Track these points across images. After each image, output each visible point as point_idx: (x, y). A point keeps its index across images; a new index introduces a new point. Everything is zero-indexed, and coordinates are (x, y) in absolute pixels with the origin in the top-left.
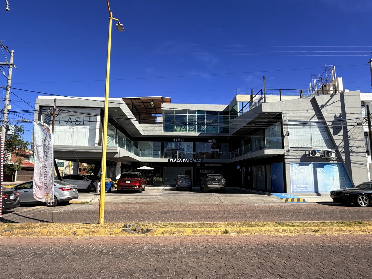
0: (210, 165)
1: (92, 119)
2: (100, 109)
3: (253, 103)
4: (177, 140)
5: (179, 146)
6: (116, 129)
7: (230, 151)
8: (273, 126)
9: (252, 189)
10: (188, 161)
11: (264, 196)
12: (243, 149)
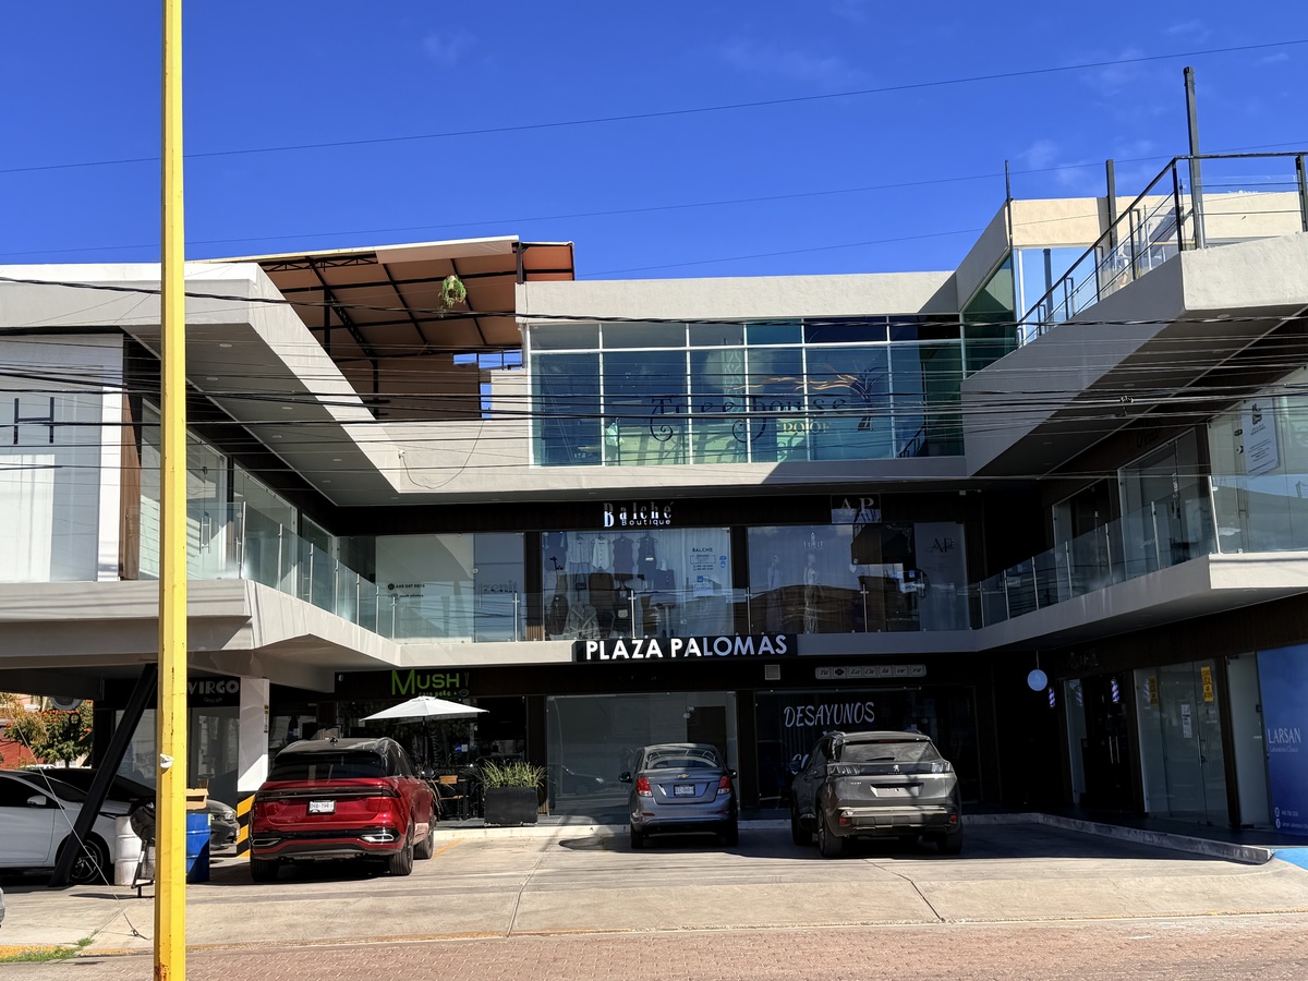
0: (851, 673)
1: (70, 407)
2: (119, 341)
3: (1121, 250)
4: (623, 517)
5: (643, 555)
6: (230, 466)
7: (973, 579)
8: (1260, 403)
9: (1138, 819)
10: (701, 649)
11: (1219, 872)
12: (1062, 555)
